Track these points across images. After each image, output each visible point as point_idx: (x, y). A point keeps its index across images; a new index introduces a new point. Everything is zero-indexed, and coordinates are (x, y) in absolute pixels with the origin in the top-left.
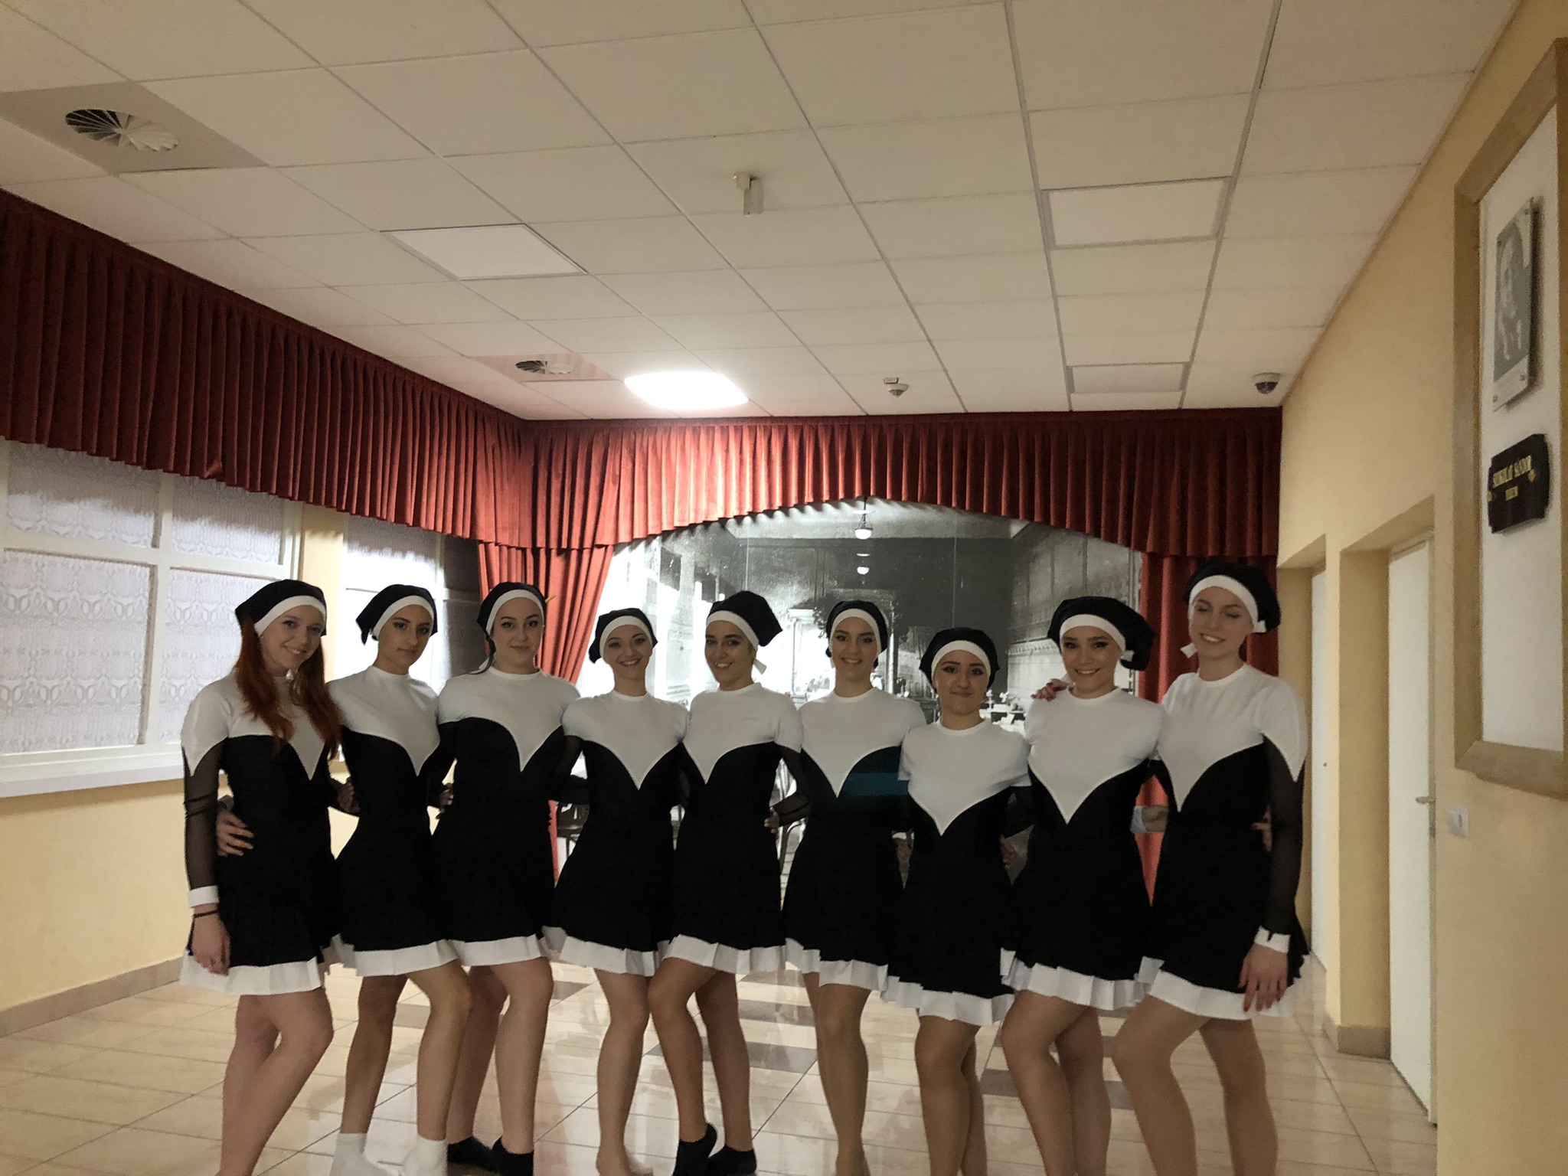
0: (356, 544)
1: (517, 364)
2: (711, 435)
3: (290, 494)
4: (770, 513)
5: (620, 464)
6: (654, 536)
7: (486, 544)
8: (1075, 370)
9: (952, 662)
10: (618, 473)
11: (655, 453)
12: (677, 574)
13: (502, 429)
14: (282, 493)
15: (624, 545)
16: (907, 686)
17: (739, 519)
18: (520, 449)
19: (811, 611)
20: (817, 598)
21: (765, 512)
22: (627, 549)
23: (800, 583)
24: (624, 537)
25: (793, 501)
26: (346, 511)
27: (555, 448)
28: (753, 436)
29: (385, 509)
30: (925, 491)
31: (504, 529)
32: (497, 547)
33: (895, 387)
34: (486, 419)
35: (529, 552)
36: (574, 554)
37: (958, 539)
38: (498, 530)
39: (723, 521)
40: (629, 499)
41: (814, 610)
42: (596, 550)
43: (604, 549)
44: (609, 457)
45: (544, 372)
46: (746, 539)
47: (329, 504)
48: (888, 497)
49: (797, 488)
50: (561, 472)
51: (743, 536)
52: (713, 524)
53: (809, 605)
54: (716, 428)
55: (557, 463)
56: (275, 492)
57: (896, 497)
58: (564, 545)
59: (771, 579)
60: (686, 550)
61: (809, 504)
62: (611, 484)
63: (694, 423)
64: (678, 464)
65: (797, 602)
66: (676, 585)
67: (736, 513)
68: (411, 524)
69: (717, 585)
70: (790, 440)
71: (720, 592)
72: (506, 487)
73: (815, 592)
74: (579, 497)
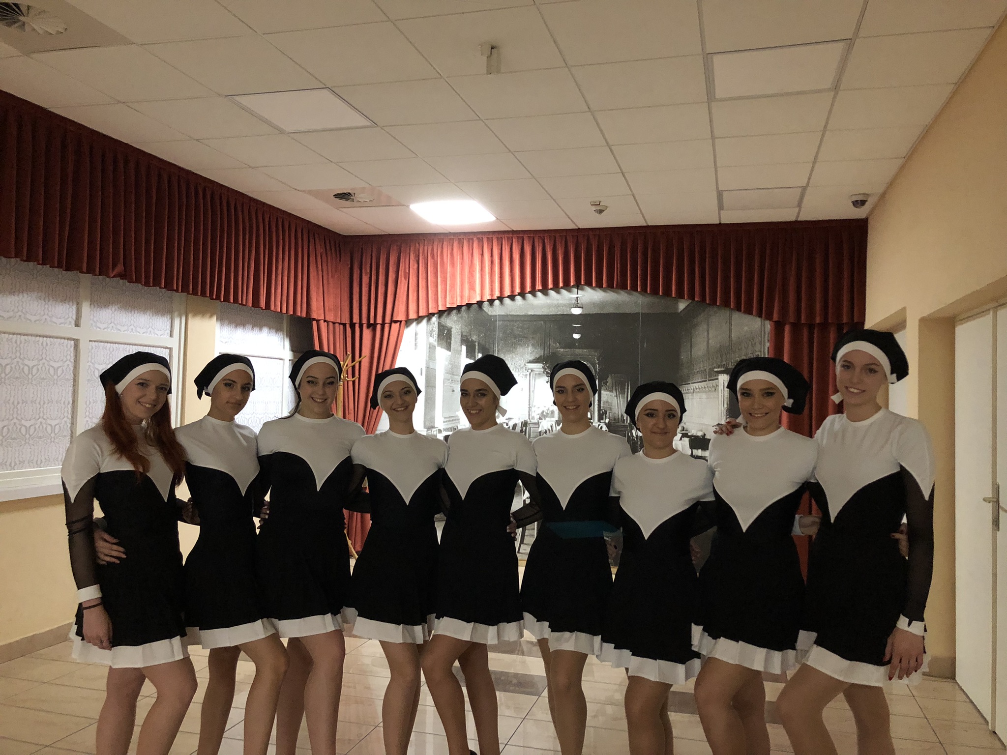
0: (226, 322)
1: (334, 195)
2: (471, 243)
3: (175, 288)
4: (512, 297)
5: (409, 264)
6: (433, 314)
7: (318, 321)
8: (725, 194)
9: (650, 409)
10: (408, 271)
11: (433, 257)
12: (449, 340)
13: (327, 242)
14: (168, 286)
15: (412, 321)
16: (607, 415)
17: (491, 302)
18: (340, 255)
19: (542, 364)
20: (545, 355)
21: (509, 297)
22: (414, 324)
23: (533, 345)
24: (412, 315)
25: (528, 289)
26: (216, 299)
27: (364, 255)
28: (500, 244)
29: (244, 298)
30: (619, 279)
31: (330, 310)
32: (326, 323)
33: (598, 208)
34: (315, 234)
35: (348, 326)
36: (379, 327)
37: (642, 313)
38: (326, 311)
39: (480, 303)
40: (416, 290)
41: (543, 364)
42: (393, 324)
43: (399, 323)
44: (401, 260)
45: (353, 200)
46: (496, 316)
47: (203, 294)
48: (594, 285)
49: (530, 280)
50: (369, 271)
51: (494, 313)
52: (473, 306)
53: (539, 360)
54: (474, 239)
55: (366, 265)
56: (163, 287)
57: (599, 285)
58: (372, 321)
59: (513, 343)
60: (455, 324)
61: (539, 290)
62: (403, 278)
63: (460, 236)
64: (448, 264)
65: (531, 358)
66: (449, 348)
67: (489, 298)
68: (264, 308)
69: (477, 347)
70: (525, 247)
71: (479, 352)
72: (331, 280)
73: (544, 352)
74: (382, 288)
